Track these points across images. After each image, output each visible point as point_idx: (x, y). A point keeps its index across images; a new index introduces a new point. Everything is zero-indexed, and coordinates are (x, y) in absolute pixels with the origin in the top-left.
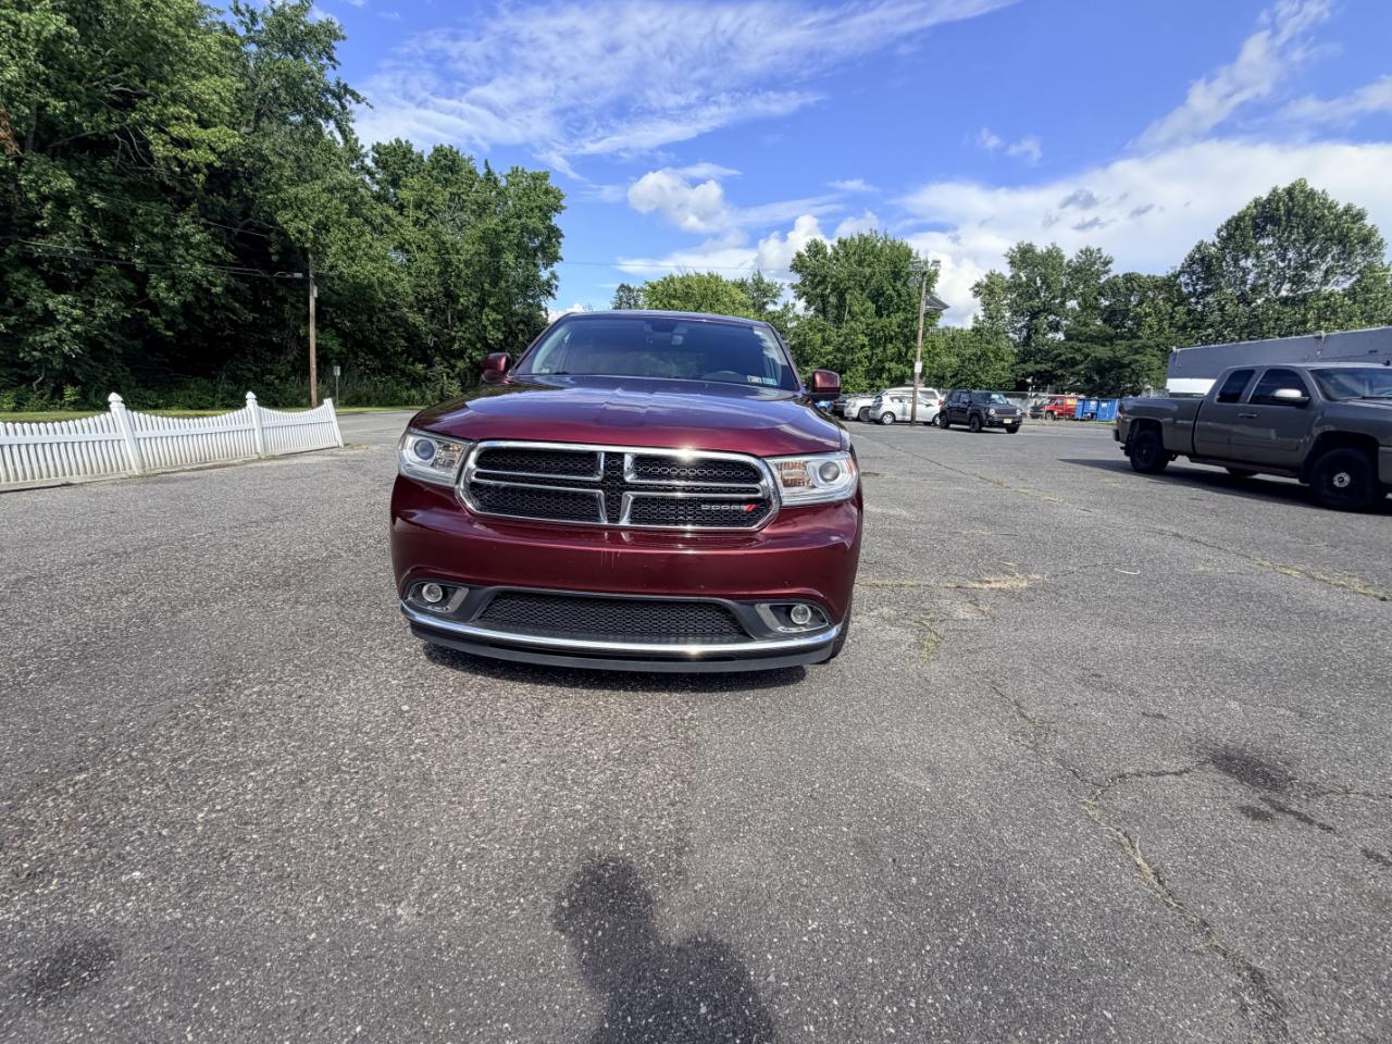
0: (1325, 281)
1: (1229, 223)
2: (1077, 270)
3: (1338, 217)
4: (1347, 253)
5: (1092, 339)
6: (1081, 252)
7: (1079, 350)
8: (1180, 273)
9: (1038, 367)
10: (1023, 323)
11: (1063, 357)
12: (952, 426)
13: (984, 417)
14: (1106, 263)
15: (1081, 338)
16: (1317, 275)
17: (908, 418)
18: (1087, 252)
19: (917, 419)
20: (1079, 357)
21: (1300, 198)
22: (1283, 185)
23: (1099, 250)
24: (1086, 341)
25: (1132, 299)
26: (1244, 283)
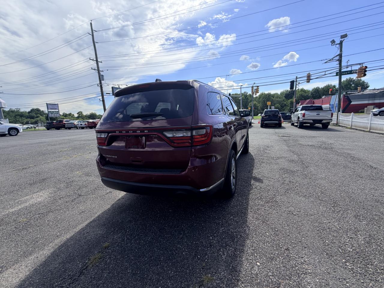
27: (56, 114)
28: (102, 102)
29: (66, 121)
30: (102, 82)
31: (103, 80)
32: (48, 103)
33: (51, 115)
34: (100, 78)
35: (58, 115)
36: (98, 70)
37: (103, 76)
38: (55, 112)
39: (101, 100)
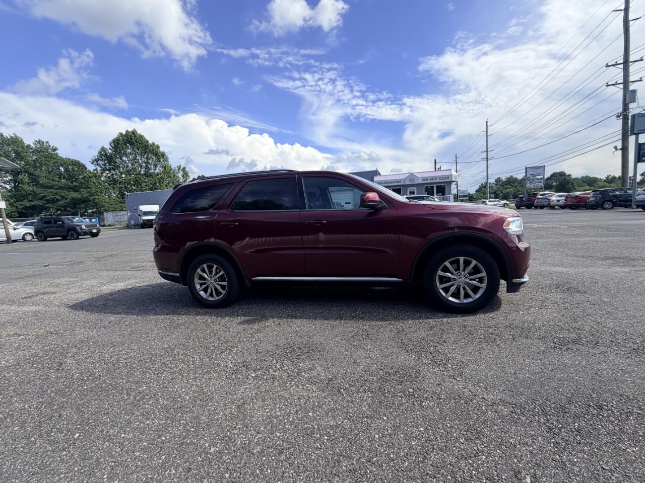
0: (155, 170)
1: (113, 140)
2: (36, 152)
3: (152, 146)
4: (158, 159)
5: (61, 188)
6: (36, 141)
7: (56, 194)
8: (98, 159)
9: (33, 203)
10: (10, 178)
11: (48, 198)
12: (48, 239)
13: (80, 231)
14: (55, 150)
15: (55, 187)
16: (152, 167)
17: (5, 239)
18: (39, 142)
19: (13, 239)
20: (58, 197)
21: (138, 136)
22: (130, 130)
23: (47, 142)
24: (57, 189)
25: (61, 168)
26: (127, 166)
27: (537, 182)
28: (621, 151)
29: (541, 195)
30: (631, 106)
31: (634, 100)
32: (527, 166)
33: (529, 185)
34: (625, 99)
35: (540, 184)
36: (626, 82)
37: (634, 92)
38: (536, 180)
39: (620, 145)
